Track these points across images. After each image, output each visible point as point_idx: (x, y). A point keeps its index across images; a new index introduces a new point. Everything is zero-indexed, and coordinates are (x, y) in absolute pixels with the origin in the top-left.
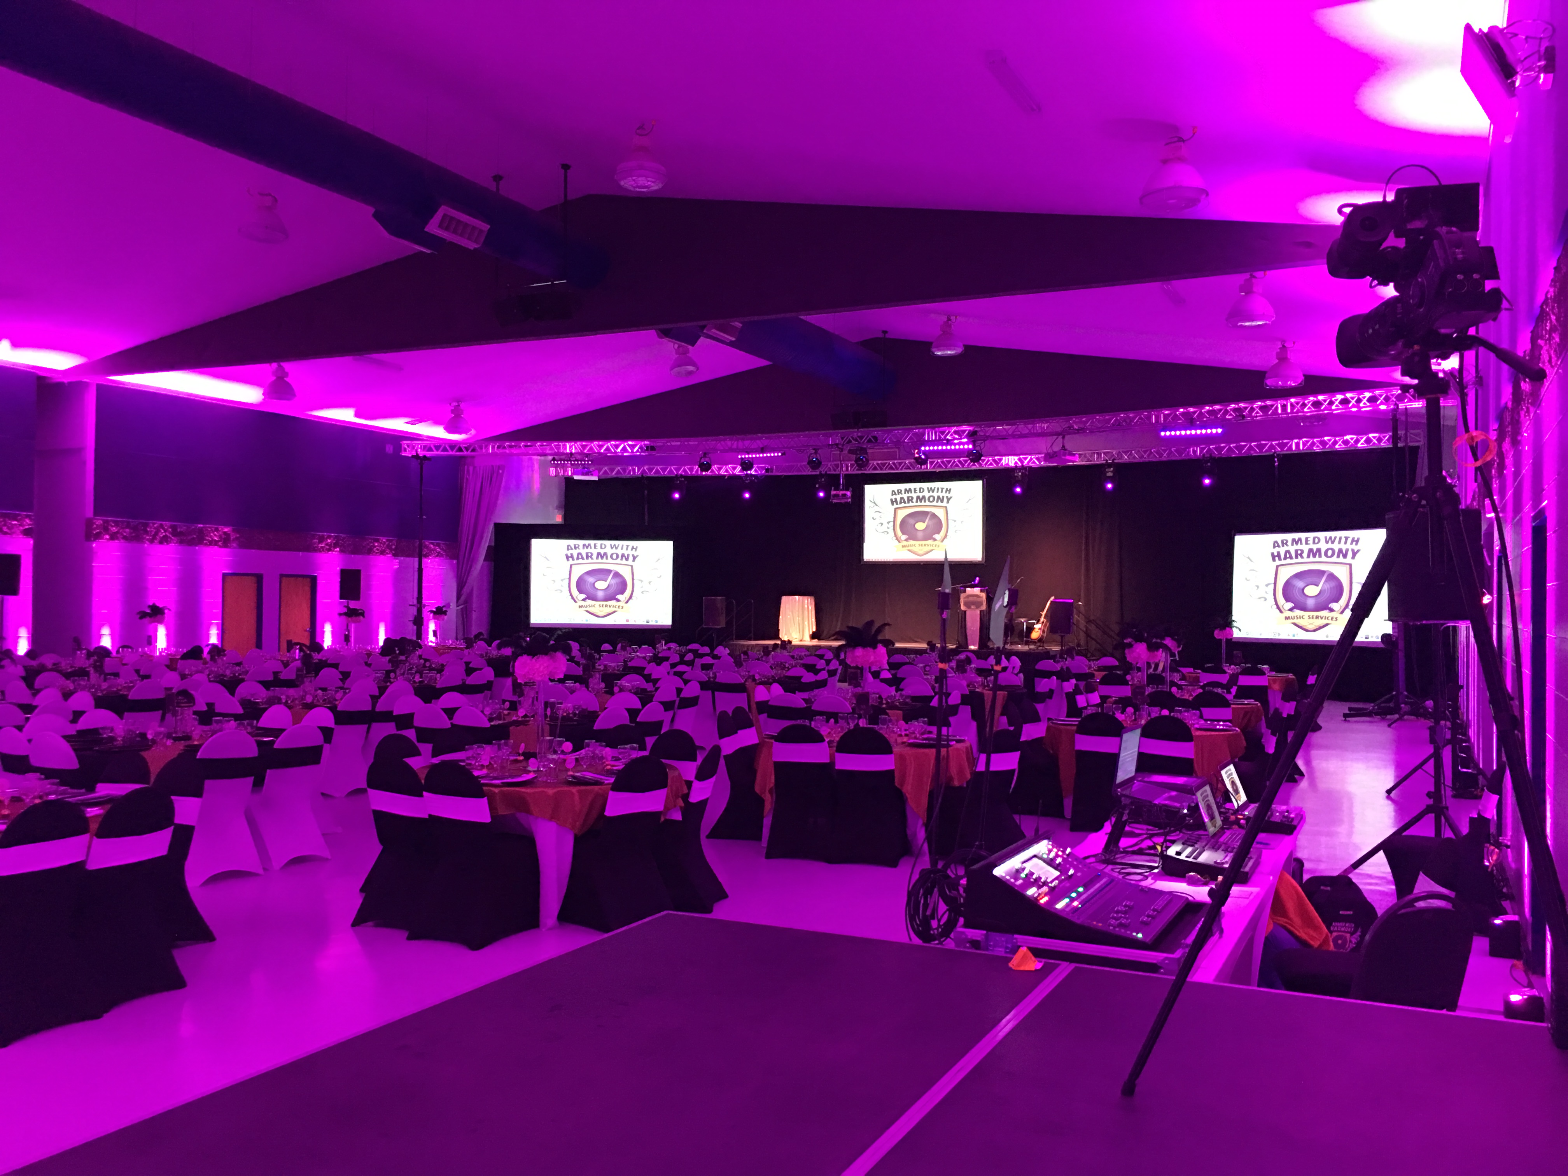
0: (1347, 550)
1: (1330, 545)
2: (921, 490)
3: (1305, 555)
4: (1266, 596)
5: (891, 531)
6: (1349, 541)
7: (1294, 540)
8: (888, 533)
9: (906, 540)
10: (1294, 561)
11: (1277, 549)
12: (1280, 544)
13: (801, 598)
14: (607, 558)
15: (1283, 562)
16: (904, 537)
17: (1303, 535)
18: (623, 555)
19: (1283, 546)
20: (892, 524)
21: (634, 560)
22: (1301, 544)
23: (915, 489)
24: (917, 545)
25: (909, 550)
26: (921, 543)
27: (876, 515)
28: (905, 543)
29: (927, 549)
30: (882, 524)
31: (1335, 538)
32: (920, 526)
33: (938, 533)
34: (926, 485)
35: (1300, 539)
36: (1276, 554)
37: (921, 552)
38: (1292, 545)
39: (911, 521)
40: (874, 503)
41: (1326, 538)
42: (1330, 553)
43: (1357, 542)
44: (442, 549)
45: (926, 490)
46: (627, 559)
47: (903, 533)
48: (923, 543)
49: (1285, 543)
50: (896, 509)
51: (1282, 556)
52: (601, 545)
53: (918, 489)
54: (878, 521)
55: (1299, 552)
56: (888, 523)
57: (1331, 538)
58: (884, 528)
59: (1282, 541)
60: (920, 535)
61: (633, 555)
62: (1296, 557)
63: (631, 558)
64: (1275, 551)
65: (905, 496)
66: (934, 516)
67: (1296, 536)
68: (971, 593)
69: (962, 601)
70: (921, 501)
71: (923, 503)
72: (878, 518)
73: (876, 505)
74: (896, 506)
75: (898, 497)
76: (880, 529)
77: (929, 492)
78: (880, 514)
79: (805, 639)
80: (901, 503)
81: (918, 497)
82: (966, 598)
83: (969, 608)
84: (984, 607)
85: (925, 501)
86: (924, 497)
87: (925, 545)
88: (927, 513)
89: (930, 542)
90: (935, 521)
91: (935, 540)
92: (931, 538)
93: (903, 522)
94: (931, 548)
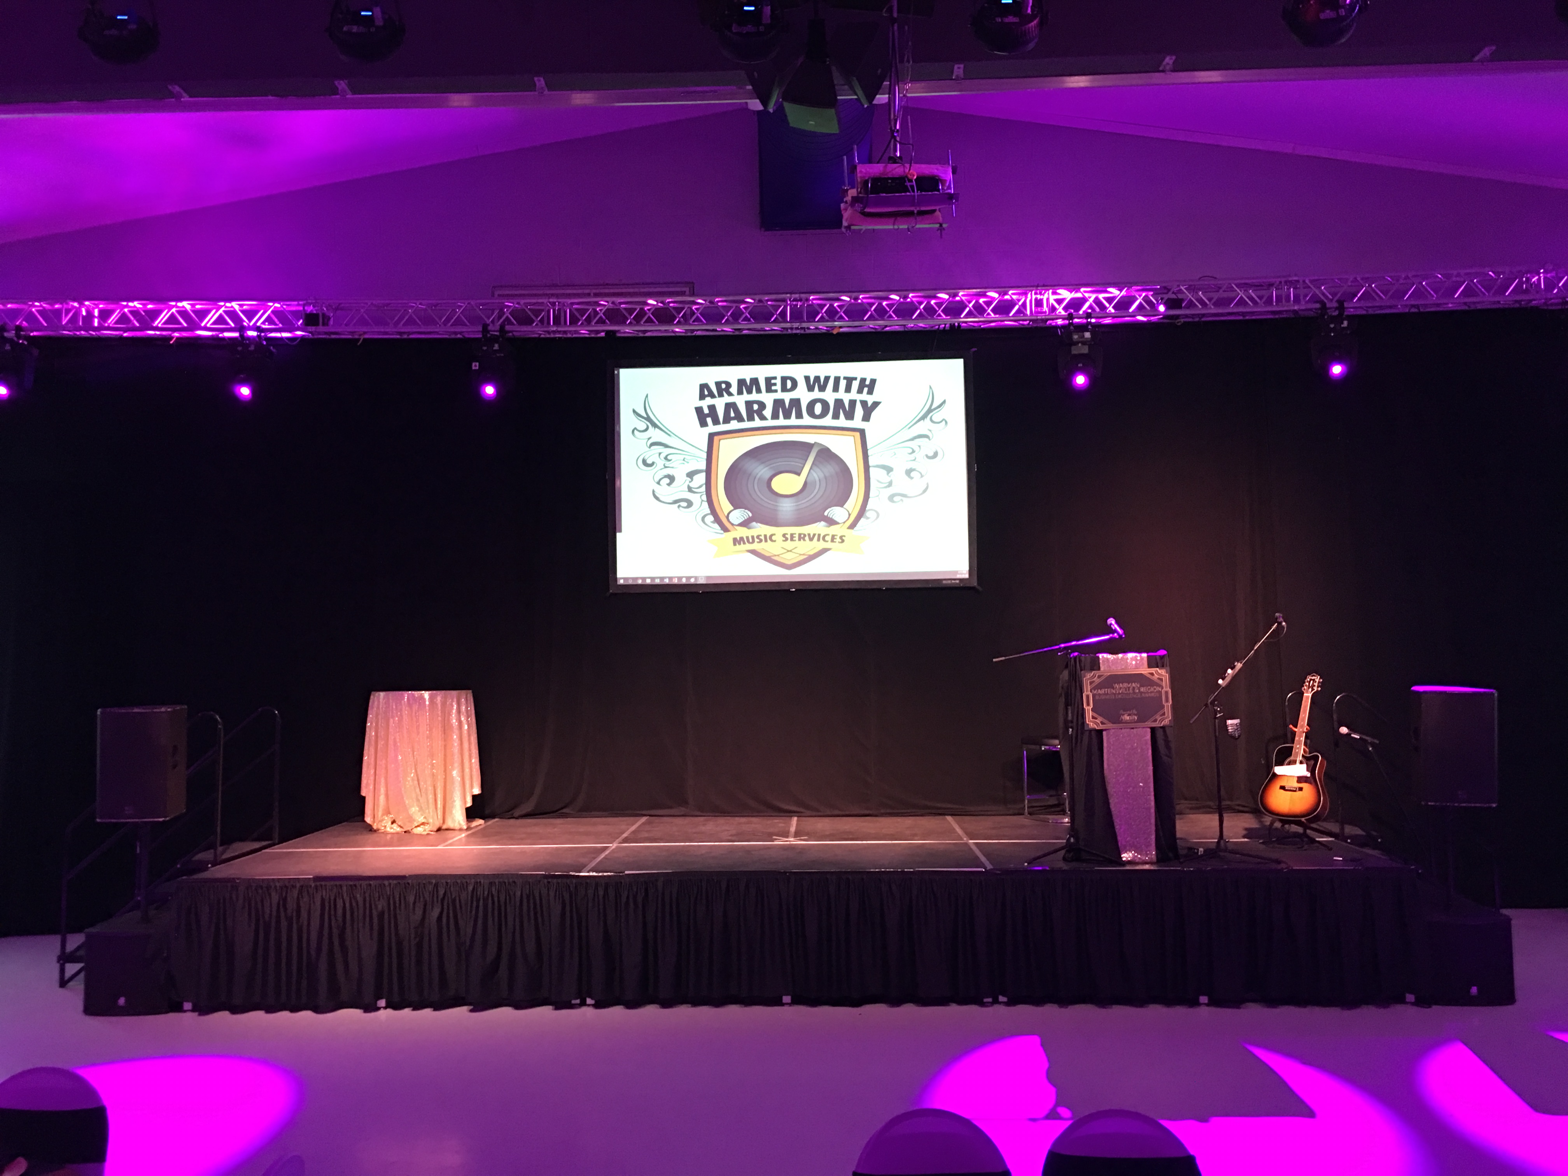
2: (790, 384)
5: (700, 500)
8: (690, 504)
9: (745, 524)
13: (439, 695)
16: (738, 516)
20: (701, 479)
23: (769, 382)
24: (778, 537)
25: (753, 552)
26: (789, 530)
27: (652, 455)
28: (743, 532)
29: (809, 547)
30: (672, 479)
32: (786, 484)
33: (841, 502)
34: (799, 371)
37: (790, 558)
39: (762, 471)
40: (648, 419)
45: (802, 384)
47: (736, 504)
48: (797, 530)
50: (711, 436)
53: (778, 382)
54: (658, 471)
56: (691, 475)
58: (679, 490)
60: (786, 507)
65: (740, 400)
66: (826, 455)
68: (1118, 670)
69: (1087, 692)
70: (787, 416)
71: (793, 421)
72: (660, 463)
73: (655, 425)
74: (712, 428)
75: (720, 404)
76: (664, 491)
77: (810, 388)
78: (666, 451)
79: (450, 824)
80: (727, 420)
81: (778, 403)
82: (1099, 686)
83: (1115, 719)
84: (1166, 718)
85: (799, 416)
86: (796, 403)
87: (801, 537)
88: (807, 447)
89: (819, 528)
90: (830, 469)
91: (831, 522)
92: (819, 516)
93: (734, 471)
94: (822, 545)
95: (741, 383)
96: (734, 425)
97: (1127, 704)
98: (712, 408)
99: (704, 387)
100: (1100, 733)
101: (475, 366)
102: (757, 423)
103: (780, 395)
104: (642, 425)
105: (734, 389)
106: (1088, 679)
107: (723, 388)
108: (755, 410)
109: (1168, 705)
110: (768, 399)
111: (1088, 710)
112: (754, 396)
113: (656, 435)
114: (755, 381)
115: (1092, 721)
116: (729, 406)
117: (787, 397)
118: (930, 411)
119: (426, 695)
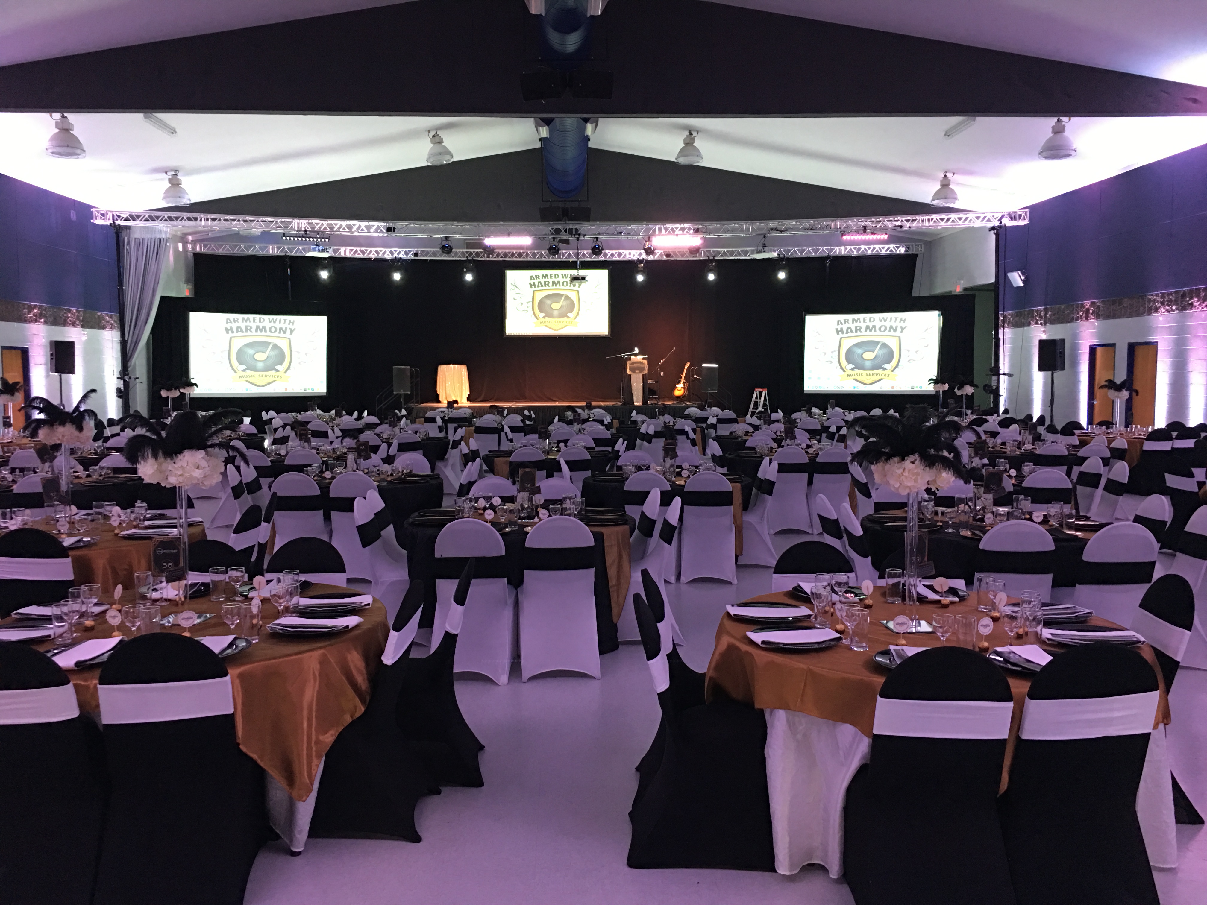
0: (897, 327)
1: (883, 323)
2: (557, 276)
3: (863, 330)
4: (832, 360)
5: (530, 310)
6: (898, 320)
7: (854, 320)
8: (527, 311)
9: (544, 317)
10: (855, 334)
11: (840, 326)
12: (843, 322)
13: (459, 366)
14: (266, 331)
15: (845, 335)
16: (541, 315)
17: (861, 316)
18: (281, 329)
19: (845, 323)
20: (531, 304)
21: (291, 333)
22: (860, 322)
23: (551, 276)
24: (553, 322)
25: (546, 326)
26: (556, 319)
27: (516, 296)
28: (543, 320)
29: (563, 325)
30: (522, 304)
31: (887, 318)
32: (556, 306)
33: (571, 311)
34: (560, 272)
35: (859, 319)
36: (839, 330)
37: (557, 328)
38: (853, 323)
39: (548, 302)
41: (880, 318)
42: (883, 329)
43: (904, 321)
44: (114, 321)
45: (560, 276)
46: (285, 333)
47: (541, 311)
48: (559, 319)
49: (846, 321)
50: (534, 291)
51: (845, 331)
52: (260, 318)
53: (553, 275)
54: (518, 301)
55: (858, 328)
56: (528, 303)
57: (883, 318)
58: (524, 307)
60: (556, 313)
61: (290, 329)
62: (856, 332)
63: (288, 331)
65: (542, 281)
66: (567, 298)
67: (856, 316)
68: (635, 360)
69: (628, 366)
70: (556, 285)
71: (558, 287)
72: (518, 299)
73: (517, 288)
74: (534, 289)
75: (536, 281)
76: (519, 307)
77: (563, 277)
78: (520, 295)
80: (538, 286)
81: (554, 282)
82: (631, 364)
83: (634, 372)
84: (646, 372)
85: (560, 285)
86: (559, 282)
87: (560, 322)
88: (561, 295)
89: (565, 319)
90: (568, 302)
91: (569, 317)
92: (565, 316)
93: (540, 302)
94: (566, 324)
95: (543, 276)
96: (540, 288)
97: (637, 369)
98: (534, 283)
99: (532, 276)
100: (630, 375)
101: (465, 270)
102: (547, 287)
103: (554, 279)
104: (514, 287)
105: (540, 277)
106: (628, 363)
107: (537, 277)
108: (547, 284)
109: (647, 369)
110: (551, 281)
111: (628, 369)
112: (546, 280)
113: (517, 290)
114: (547, 275)
115: (629, 372)
116: (539, 282)
117: (556, 280)
118: (598, 285)
119: (456, 366)
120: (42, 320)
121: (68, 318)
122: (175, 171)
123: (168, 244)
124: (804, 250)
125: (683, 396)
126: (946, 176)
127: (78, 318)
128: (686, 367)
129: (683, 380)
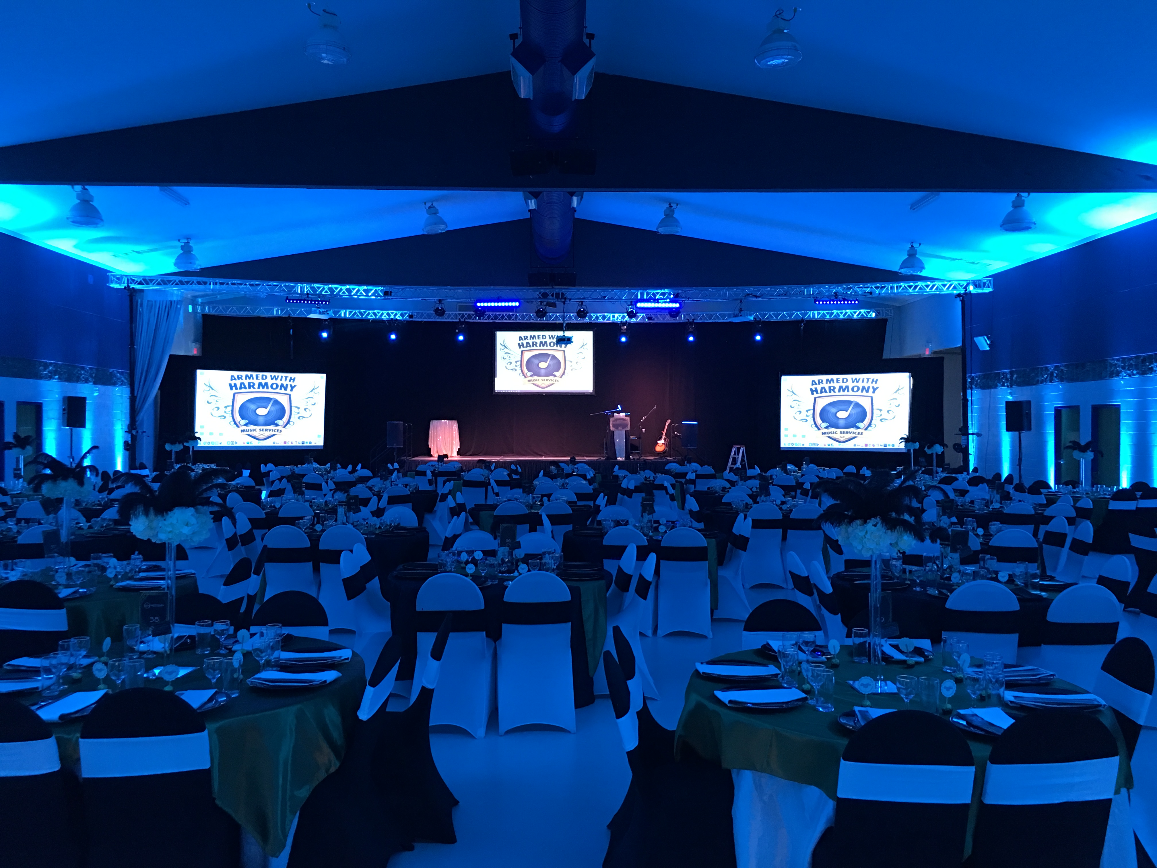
0: (869, 387)
1: (855, 384)
2: (544, 337)
3: (837, 390)
4: (807, 418)
5: (519, 369)
6: (870, 381)
7: (827, 380)
8: (516, 370)
9: (531, 376)
10: (828, 394)
11: (815, 386)
12: (817, 382)
13: (450, 421)
14: (268, 388)
15: (819, 395)
16: (529, 374)
17: (835, 377)
18: (282, 385)
19: (819, 384)
20: (519, 363)
21: (292, 390)
22: (833, 382)
23: (539, 336)
24: (540, 380)
25: (534, 384)
26: (543, 378)
27: (506, 356)
28: (530, 378)
30: (511, 363)
31: (859, 379)
32: (543, 365)
33: (558, 370)
34: (547, 333)
35: (832, 380)
36: (814, 389)
37: (543, 386)
38: (827, 383)
39: (536, 361)
40: (505, 346)
41: (852, 379)
42: (855, 389)
43: (876, 382)
44: (125, 378)
45: (548, 337)
46: (286, 389)
47: (529, 370)
48: (546, 378)
49: (820, 382)
50: (522, 351)
51: (819, 391)
52: (263, 376)
53: (541, 336)
54: (507, 361)
55: (832, 388)
56: (516, 362)
57: (856, 379)
58: (513, 366)
59: (819, 381)
60: (543, 371)
61: (291, 385)
62: (830, 392)
63: (289, 388)
64: (813, 387)
65: (530, 341)
66: (554, 357)
67: (830, 377)
68: (619, 417)
69: (611, 423)
70: (543, 346)
71: (545, 347)
72: (508, 358)
73: (506, 348)
74: (522, 349)
75: (525, 342)
76: (509, 366)
77: (550, 338)
78: (509, 355)
79: (453, 455)
80: (527, 347)
81: (541, 343)
82: (614, 421)
83: (617, 429)
84: (628, 428)
85: (547, 346)
86: (546, 342)
87: (547, 380)
88: (549, 355)
89: (551, 378)
90: (554, 361)
91: (555, 376)
92: (552, 374)
93: (528, 361)
94: (552, 382)
95: (531, 336)
96: (529, 348)
97: (620, 425)
98: (523, 343)
99: (520, 338)
100: (614, 432)
101: (457, 331)
102: (535, 348)
103: (541, 340)
104: (503, 348)
105: (529, 338)
106: (612, 419)
107: (526, 338)
108: (535, 344)
109: (629, 426)
110: (538, 341)
111: (611, 426)
112: (534, 340)
113: (506, 350)
114: (534, 336)
115: (612, 429)
116: (527, 343)
117: (543, 341)
118: (583, 346)
119: (447, 421)
120: (57, 377)
121: (81, 374)
122: (187, 239)
123: (179, 306)
124: (780, 314)
125: (664, 452)
126: (912, 246)
127: (91, 376)
128: (667, 424)
129: (664, 437)
